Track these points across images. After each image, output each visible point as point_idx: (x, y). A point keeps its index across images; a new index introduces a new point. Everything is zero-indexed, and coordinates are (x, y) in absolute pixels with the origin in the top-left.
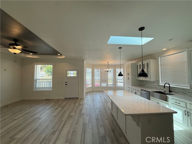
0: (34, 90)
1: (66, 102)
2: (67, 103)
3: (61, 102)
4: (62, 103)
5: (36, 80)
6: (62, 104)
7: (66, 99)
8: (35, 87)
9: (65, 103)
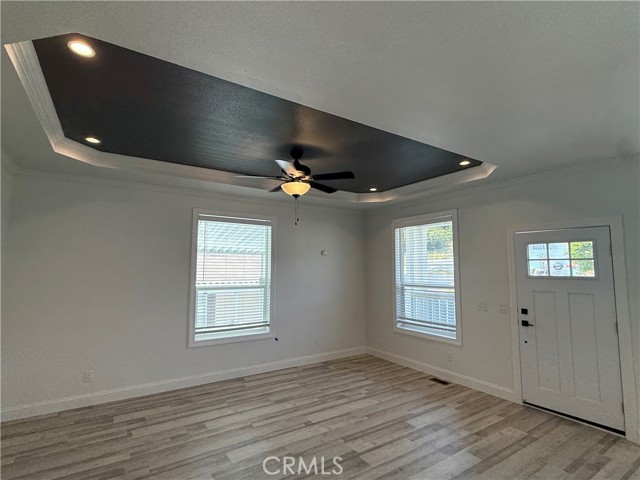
0: (399, 325)
1: (520, 433)
2: (530, 439)
3: (494, 420)
4: (495, 427)
5: (403, 289)
6: (494, 437)
7: (529, 407)
8: (398, 313)
9: (512, 433)
